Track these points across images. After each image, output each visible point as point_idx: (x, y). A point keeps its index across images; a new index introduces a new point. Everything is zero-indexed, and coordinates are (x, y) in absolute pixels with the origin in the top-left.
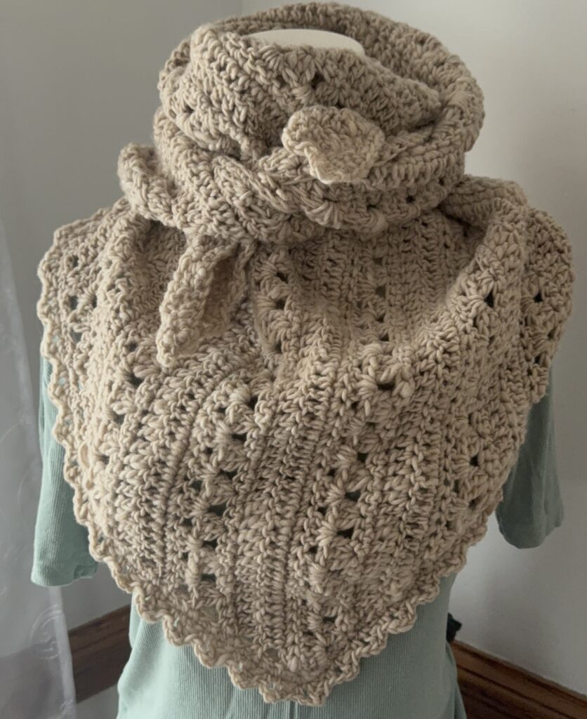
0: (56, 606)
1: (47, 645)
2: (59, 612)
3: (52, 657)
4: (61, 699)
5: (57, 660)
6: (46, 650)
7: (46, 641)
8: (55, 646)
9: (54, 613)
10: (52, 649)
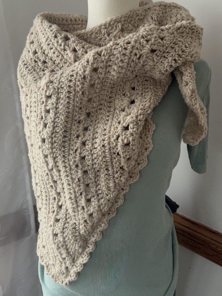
0: (29, 194)
1: (26, 209)
2: (30, 196)
3: (27, 214)
4: (30, 230)
5: (29, 215)
6: (25, 211)
7: (25, 207)
8: (28, 209)
9: (28, 197)
10: (27, 211)
